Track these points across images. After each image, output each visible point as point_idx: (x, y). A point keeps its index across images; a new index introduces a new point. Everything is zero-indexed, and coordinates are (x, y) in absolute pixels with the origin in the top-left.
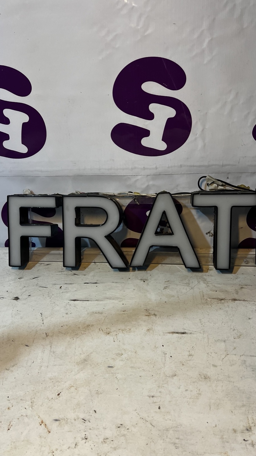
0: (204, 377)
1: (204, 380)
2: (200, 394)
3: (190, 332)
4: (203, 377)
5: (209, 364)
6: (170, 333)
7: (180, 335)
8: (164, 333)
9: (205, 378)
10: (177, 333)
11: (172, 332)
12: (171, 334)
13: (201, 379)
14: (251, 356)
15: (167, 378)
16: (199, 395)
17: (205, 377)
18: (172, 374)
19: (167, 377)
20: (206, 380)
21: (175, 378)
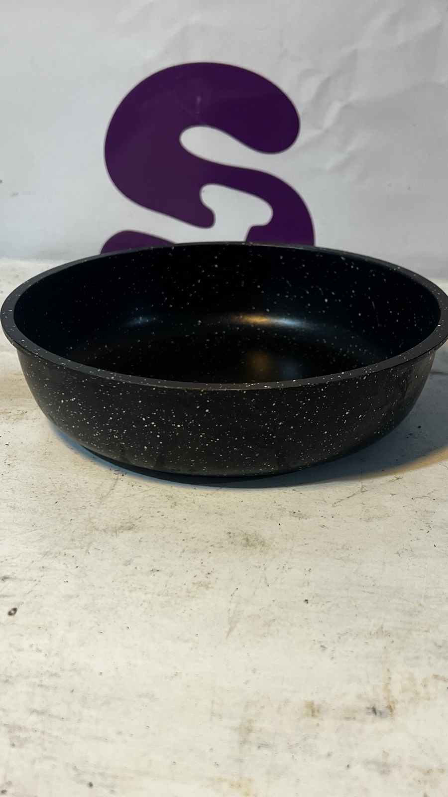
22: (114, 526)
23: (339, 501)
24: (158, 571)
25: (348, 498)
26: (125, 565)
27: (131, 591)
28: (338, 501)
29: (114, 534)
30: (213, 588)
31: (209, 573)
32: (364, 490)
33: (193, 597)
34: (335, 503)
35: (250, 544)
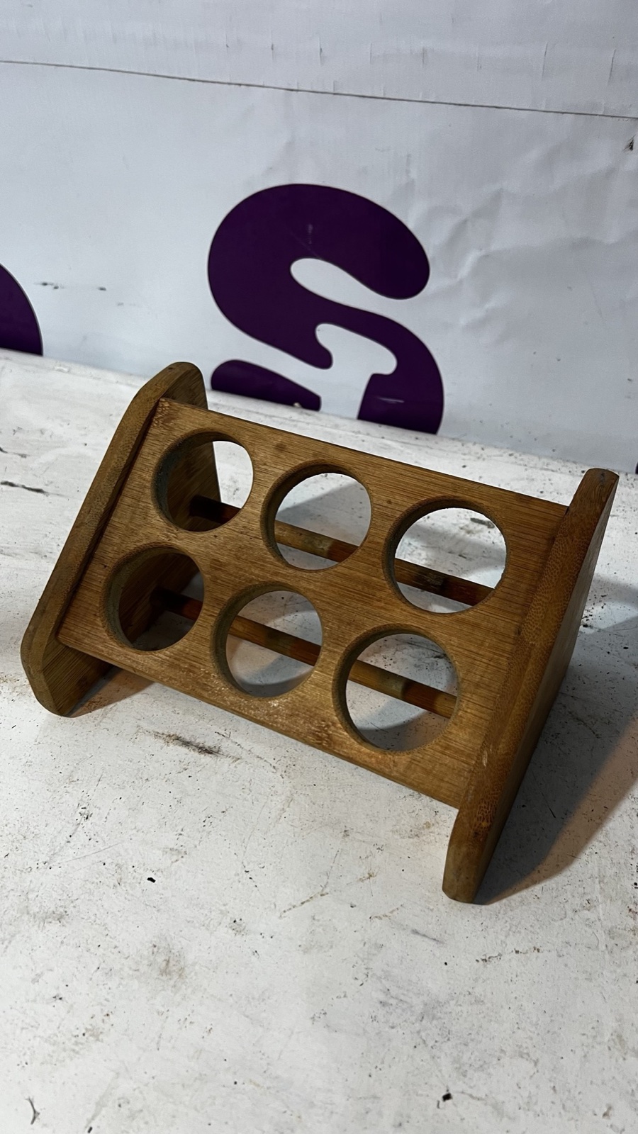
0: (164, 963)
1: (155, 974)
2: (95, 1034)
3: (236, 751)
4: (160, 959)
5: (222, 912)
6: (157, 735)
7: (192, 755)
8: (138, 731)
9: (165, 972)
10: (187, 744)
11: (169, 736)
12: (161, 742)
13: (143, 968)
14: (416, 932)
15: (26, 917)
16: (91, 1038)
17: (168, 962)
18: (53, 908)
19: (28, 913)
20: (164, 978)
21: (54, 927)
22: (46, 910)
23: (290, 909)
24: (61, 999)
25: (303, 903)
26: (35, 981)
27: (23, 1029)
28: (290, 907)
29: (42, 924)
30: (102, 1041)
31: (108, 1015)
32: (324, 892)
33: (77, 1053)
34: (285, 912)
35: (167, 971)
